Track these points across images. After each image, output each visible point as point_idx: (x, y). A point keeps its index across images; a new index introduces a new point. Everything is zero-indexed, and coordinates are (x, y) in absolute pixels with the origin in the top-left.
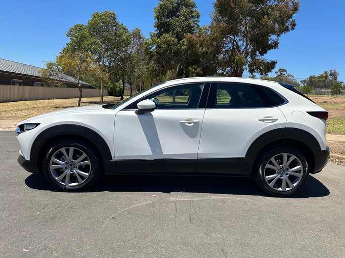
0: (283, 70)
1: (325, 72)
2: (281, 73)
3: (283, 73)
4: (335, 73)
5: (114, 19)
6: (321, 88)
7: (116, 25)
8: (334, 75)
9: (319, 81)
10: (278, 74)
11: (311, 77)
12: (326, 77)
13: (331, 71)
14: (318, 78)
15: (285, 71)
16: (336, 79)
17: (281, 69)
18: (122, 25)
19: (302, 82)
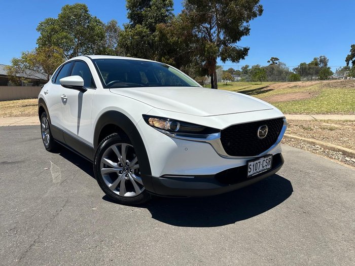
0: (276, 58)
1: (315, 59)
2: (273, 62)
3: (276, 62)
4: (325, 59)
5: (86, 11)
6: (312, 75)
7: (88, 18)
8: (324, 61)
9: (310, 68)
10: (270, 63)
11: (302, 65)
12: (317, 64)
13: (321, 57)
14: (309, 65)
15: (277, 59)
16: (326, 65)
17: (273, 58)
18: (96, 17)
19: (294, 70)
